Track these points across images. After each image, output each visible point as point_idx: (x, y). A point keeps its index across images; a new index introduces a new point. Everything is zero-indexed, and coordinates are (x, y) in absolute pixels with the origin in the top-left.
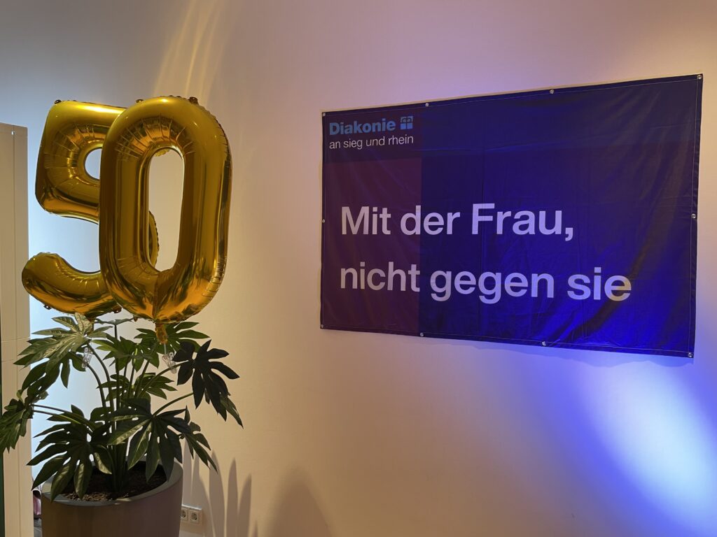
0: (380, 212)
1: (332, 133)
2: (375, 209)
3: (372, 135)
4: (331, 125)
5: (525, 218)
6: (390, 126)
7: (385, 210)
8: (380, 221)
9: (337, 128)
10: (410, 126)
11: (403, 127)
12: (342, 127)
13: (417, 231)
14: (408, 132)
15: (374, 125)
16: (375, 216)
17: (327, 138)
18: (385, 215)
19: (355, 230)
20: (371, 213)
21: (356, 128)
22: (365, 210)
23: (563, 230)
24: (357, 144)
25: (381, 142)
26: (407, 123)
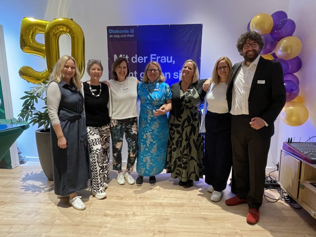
1: (110, 32)
2: (124, 55)
3: (122, 34)
4: (110, 30)
5: (164, 58)
6: (127, 31)
7: (127, 56)
9: (111, 31)
10: (133, 32)
11: (131, 32)
12: (113, 31)
13: (136, 62)
14: (133, 34)
15: (123, 31)
17: (109, 34)
21: (117, 31)
22: (121, 55)
23: (172, 61)
24: (118, 36)
25: (125, 36)
26: (132, 31)
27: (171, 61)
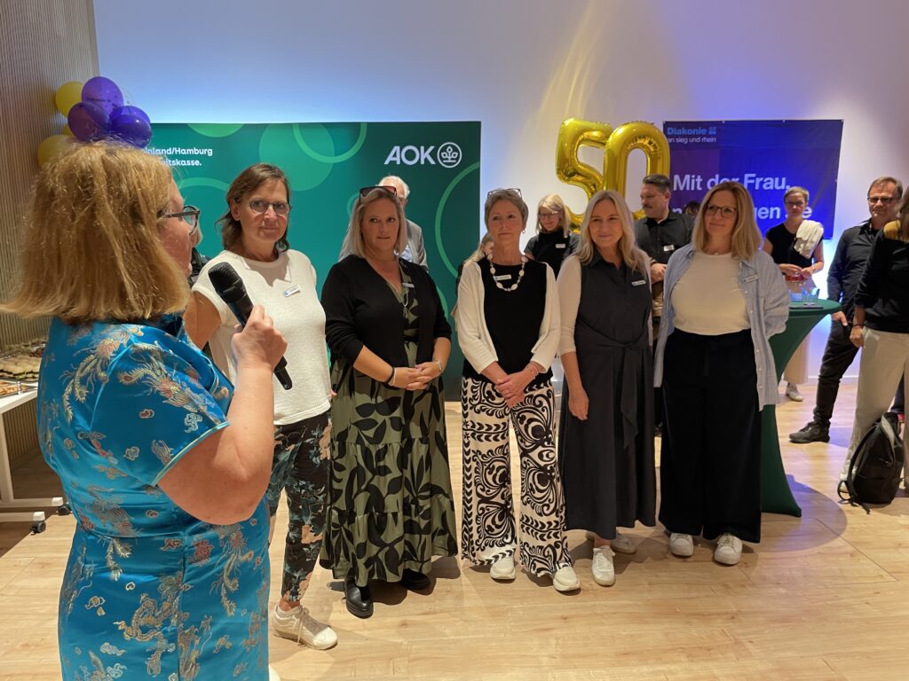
0: (696, 178)
2: (693, 176)
3: (692, 136)
4: (669, 129)
6: (703, 131)
7: (699, 177)
8: (696, 183)
9: (672, 131)
10: (714, 133)
11: (710, 133)
12: (675, 130)
14: (713, 136)
15: (694, 130)
16: (693, 181)
18: (699, 180)
19: (682, 188)
20: (691, 179)
21: (684, 131)
22: (687, 177)
24: (684, 141)
25: (698, 140)
26: (713, 131)
27: (783, 187)
